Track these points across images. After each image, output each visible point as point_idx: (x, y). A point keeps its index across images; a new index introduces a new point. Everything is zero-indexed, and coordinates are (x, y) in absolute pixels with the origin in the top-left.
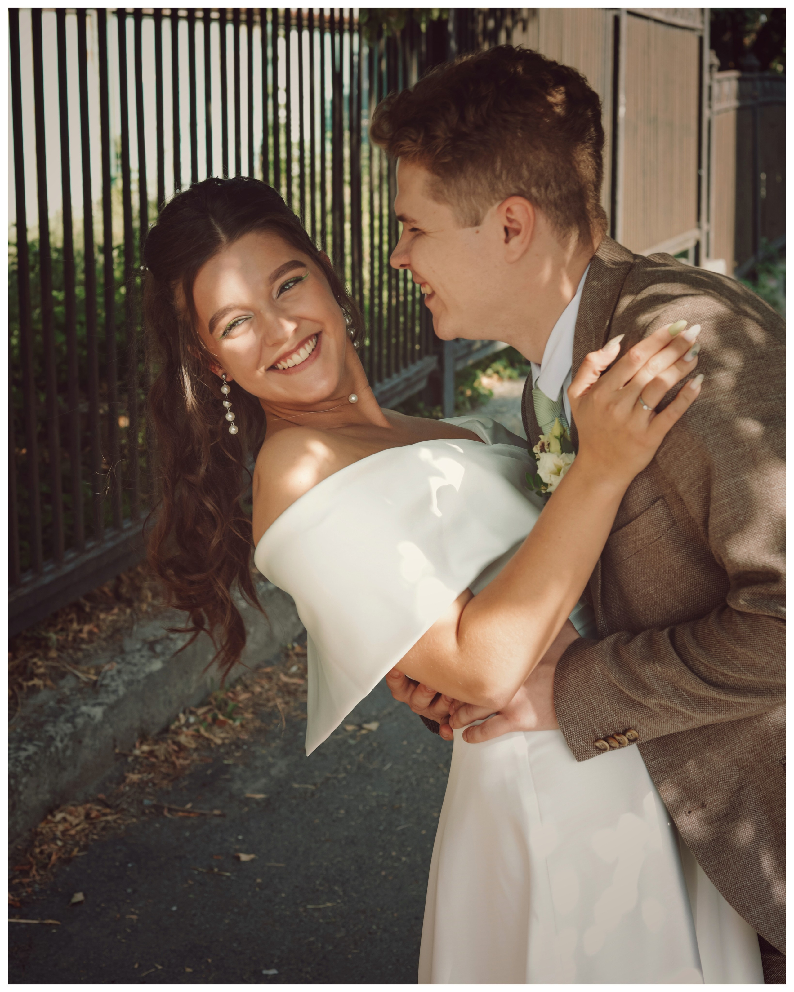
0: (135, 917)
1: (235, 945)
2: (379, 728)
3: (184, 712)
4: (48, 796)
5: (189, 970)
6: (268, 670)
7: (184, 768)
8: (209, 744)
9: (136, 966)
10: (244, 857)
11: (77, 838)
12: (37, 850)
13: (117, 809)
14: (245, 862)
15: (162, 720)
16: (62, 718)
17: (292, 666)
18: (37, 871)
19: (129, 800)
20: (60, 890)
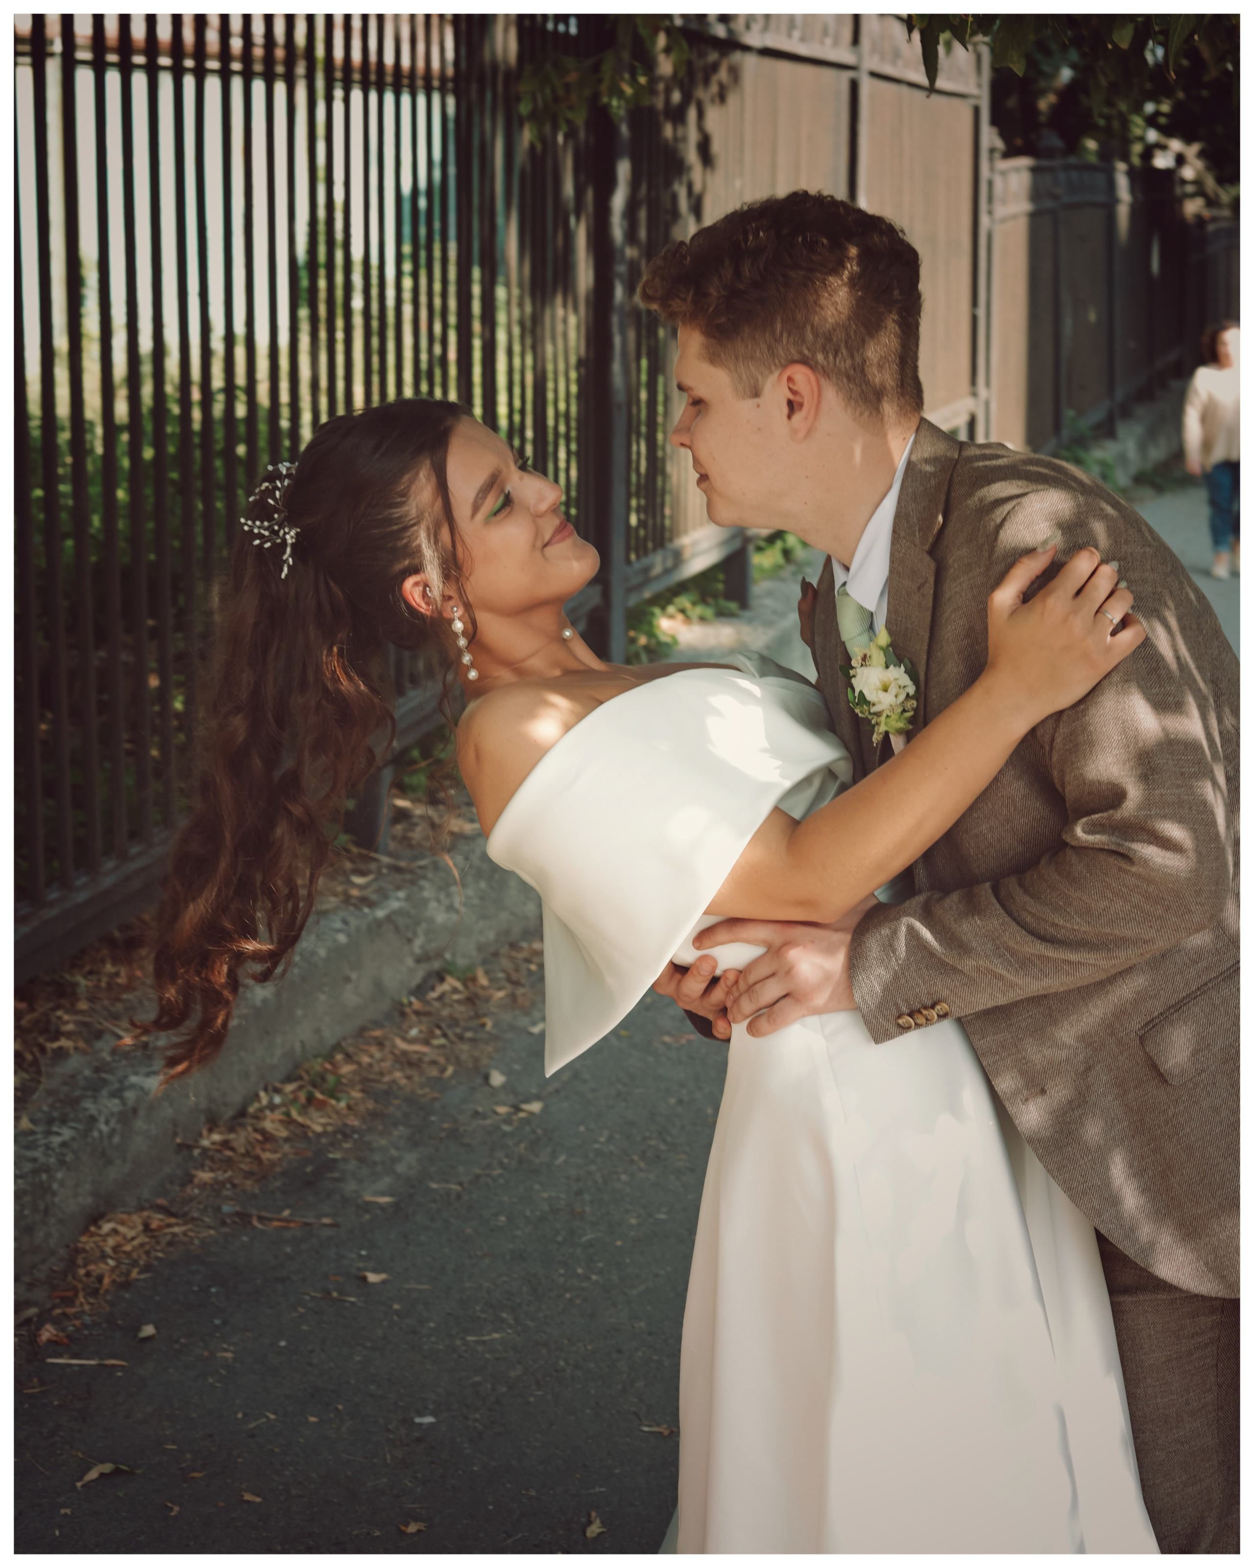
0: (229, 1355)
1: (373, 1387)
2: (544, 1110)
3: (266, 1090)
4: (89, 1200)
5: (313, 1419)
6: (377, 1033)
7: (273, 1164)
8: (305, 1133)
9: (240, 1415)
10: (373, 1278)
11: (135, 1255)
12: (82, 1272)
13: (185, 1218)
14: (374, 1284)
15: (236, 1099)
16: (105, 1092)
17: (411, 1027)
18: (85, 1298)
19: (201, 1207)
20: (120, 1322)
